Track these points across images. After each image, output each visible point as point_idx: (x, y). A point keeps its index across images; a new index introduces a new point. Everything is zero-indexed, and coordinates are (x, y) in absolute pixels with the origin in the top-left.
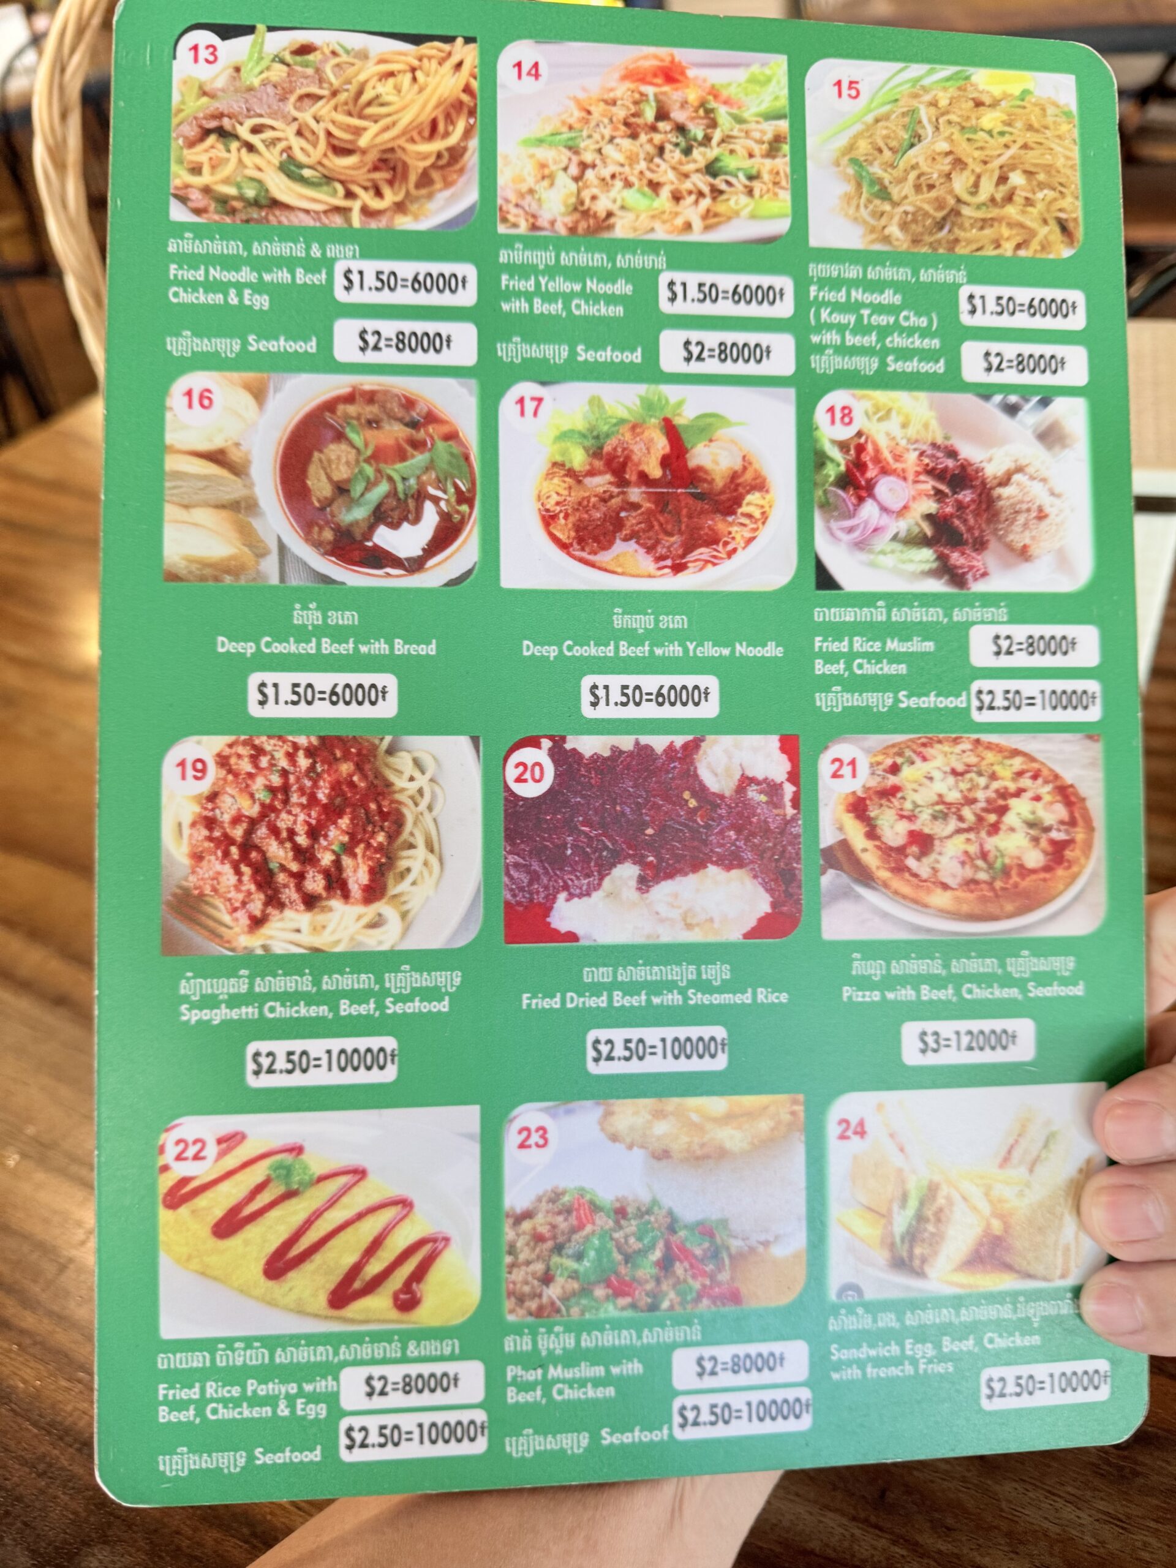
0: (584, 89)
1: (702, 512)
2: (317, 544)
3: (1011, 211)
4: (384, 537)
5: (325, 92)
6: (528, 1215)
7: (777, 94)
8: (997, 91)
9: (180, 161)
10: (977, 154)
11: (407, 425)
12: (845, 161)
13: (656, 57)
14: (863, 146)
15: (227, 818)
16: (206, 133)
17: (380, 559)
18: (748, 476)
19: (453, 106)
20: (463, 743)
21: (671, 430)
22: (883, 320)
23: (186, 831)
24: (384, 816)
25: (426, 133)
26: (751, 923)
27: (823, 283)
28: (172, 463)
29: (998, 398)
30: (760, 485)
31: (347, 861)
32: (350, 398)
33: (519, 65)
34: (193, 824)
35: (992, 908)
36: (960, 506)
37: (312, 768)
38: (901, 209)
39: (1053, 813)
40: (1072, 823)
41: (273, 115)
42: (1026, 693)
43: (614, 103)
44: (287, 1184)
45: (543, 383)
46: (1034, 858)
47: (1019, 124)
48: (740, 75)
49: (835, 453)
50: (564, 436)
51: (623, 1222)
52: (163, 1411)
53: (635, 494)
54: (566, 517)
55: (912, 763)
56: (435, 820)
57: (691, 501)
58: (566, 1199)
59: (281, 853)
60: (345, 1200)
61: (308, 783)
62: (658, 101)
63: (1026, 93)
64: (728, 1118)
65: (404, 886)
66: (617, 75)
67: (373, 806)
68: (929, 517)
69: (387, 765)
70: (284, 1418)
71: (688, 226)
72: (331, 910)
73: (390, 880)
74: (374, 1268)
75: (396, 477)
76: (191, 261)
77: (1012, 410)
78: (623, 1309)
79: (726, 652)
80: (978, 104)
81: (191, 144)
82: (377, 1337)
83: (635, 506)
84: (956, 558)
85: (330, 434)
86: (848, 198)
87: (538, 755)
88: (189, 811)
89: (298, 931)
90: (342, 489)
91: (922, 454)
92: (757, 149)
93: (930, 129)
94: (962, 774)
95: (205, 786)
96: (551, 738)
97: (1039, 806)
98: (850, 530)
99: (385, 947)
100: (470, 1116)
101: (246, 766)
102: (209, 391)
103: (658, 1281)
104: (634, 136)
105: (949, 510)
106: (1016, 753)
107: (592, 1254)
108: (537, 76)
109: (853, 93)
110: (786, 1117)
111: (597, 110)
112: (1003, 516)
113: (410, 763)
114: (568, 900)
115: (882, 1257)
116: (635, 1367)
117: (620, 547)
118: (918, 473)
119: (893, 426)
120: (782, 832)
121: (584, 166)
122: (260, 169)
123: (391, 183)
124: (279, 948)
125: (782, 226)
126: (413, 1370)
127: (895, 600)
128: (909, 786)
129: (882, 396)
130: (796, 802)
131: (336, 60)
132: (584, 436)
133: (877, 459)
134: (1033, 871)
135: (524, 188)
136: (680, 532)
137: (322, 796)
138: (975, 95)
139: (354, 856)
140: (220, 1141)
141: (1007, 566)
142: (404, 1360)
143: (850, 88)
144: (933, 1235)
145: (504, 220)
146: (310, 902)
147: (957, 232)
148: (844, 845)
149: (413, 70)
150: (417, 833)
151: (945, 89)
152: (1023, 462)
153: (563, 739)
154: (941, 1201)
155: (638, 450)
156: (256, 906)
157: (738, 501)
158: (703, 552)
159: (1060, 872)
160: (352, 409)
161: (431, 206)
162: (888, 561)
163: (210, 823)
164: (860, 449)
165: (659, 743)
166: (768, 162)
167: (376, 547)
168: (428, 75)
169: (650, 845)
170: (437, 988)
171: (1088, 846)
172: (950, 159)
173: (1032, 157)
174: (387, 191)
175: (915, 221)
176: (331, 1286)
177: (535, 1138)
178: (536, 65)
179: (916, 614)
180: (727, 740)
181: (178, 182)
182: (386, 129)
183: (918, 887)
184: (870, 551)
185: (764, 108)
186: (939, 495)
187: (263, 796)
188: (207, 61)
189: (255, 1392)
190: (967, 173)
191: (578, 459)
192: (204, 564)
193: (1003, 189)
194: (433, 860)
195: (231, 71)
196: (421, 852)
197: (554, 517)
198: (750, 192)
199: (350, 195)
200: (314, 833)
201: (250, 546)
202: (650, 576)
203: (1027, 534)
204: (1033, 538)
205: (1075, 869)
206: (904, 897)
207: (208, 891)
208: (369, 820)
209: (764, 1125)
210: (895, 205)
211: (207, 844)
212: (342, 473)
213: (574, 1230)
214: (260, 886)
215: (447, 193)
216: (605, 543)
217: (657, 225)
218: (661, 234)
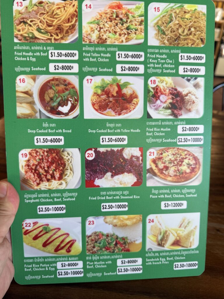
0: (101, 11)
1: (124, 103)
2: (47, 110)
3: (191, 37)
4: (60, 109)
5: (45, 12)
6: (90, 236)
7: (142, 11)
8: (189, 9)
9: (16, 29)
10: (184, 24)
11: (64, 85)
12: (156, 26)
13: (116, 3)
14: (160, 22)
15: (31, 165)
16: (21, 22)
17: (60, 113)
18: (134, 95)
19: (73, 15)
20: (77, 150)
21: (118, 86)
22: (163, 61)
23: (24, 167)
24: (62, 164)
25: (67, 21)
26: (133, 183)
27: (150, 53)
28: (18, 94)
29: (186, 78)
30: (136, 97)
31: (55, 173)
32: (53, 80)
33: (87, 5)
34: (25, 166)
35: (180, 180)
36: (177, 101)
37: (47, 155)
38: (167, 37)
39: (192, 162)
40: (196, 164)
41: (35, 18)
42: (188, 139)
43: (107, 14)
44: (46, 231)
45: (92, 76)
46: (188, 171)
47: (194, 17)
48: (134, 7)
49: (152, 90)
50: (96, 87)
51: (108, 237)
52: (25, 269)
53: (111, 99)
54: (97, 104)
55: (165, 153)
56: (72, 165)
57: (122, 100)
58: (97, 233)
59: (42, 171)
60: (57, 233)
61: (47, 158)
62: (116, 13)
63: (196, 9)
64: (128, 219)
65: (66, 177)
66: (107, 7)
67: (60, 162)
68: (170, 103)
69: (62, 154)
70: (47, 270)
71: (122, 41)
72: (52, 182)
73: (63, 176)
74: (62, 245)
75: (63, 96)
76: (19, 51)
77: (189, 80)
78: (108, 252)
79: (129, 131)
80: (185, 12)
81: (18, 25)
82: (63, 257)
83: (111, 102)
84: (176, 112)
85: (49, 88)
86: (156, 34)
87: (92, 152)
88: (24, 163)
89: (46, 186)
90: (52, 99)
91: (170, 90)
92: (137, 24)
93: (174, 18)
94: (175, 155)
95: (27, 159)
96: (94, 148)
97: (190, 161)
98: (154, 106)
99: (63, 189)
100: (79, 219)
101: (35, 155)
102: (24, 79)
103: (114, 248)
104: (111, 21)
105: (175, 102)
106: (186, 150)
107: (102, 243)
108: (91, 8)
109: (158, 10)
110: (139, 219)
111: (103, 15)
112: (186, 103)
113: (67, 154)
114: (98, 179)
115: (156, 243)
116: (110, 262)
117: (108, 110)
118: (169, 94)
119: (164, 84)
120: (139, 166)
121: (100, 28)
122: (32, 30)
123: (60, 33)
124: (43, 189)
125: (142, 41)
126: (70, 262)
127: (163, 120)
128: (164, 157)
129: (162, 78)
130: (142, 160)
131: (48, 5)
132: (100, 87)
133: (160, 91)
134: (188, 173)
135: (88, 33)
136: (120, 107)
137: (50, 160)
138: (184, 10)
139: (56, 171)
140: (33, 223)
141: (186, 113)
142: (68, 261)
143: (158, 9)
144: (166, 240)
145: (84, 41)
146: (48, 180)
147: (179, 42)
148: (151, 168)
149: (64, 7)
150: (68, 167)
151: (178, 9)
152: (190, 91)
153: (97, 149)
154: (167, 234)
155: (112, 90)
156: (38, 181)
157: (132, 100)
158: (125, 111)
159: (193, 173)
160: (53, 82)
161: (69, 38)
162: (162, 112)
163: (28, 166)
164: (157, 89)
165: (115, 149)
166: (140, 27)
167: (59, 111)
168: (67, 8)
169: (114, 169)
170: (73, 196)
171: (199, 168)
172: (178, 25)
173: (196, 24)
174: (59, 35)
175: (170, 39)
176: (55, 248)
177: (92, 223)
178: (90, 5)
179: (167, 123)
180: (129, 149)
181: (15, 33)
182: (59, 21)
183: (165, 176)
184: (158, 110)
185: (139, 14)
186: (173, 99)
187: (38, 160)
188: (20, 6)
189: (42, 266)
190: (182, 28)
191: (99, 92)
192: (25, 115)
193: (189, 32)
194: (72, 172)
195: (25, 8)
196: (69, 171)
197: (95, 104)
198: (136, 33)
199: (51, 36)
200: (48, 167)
201: (34, 111)
202: (114, 116)
203: (190, 106)
204: (192, 107)
205: (196, 173)
206: (163, 178)
207: (29, 178)
208: (59, 165)
209: (134, 220)
210: (166, 36)
211: (28, 170)
212: (52, 96)
213: (99, 239)
214: (38, 178)
215: (72, 35)
216: (105, 110)
217: (116, 41)
218: (117, 43)
